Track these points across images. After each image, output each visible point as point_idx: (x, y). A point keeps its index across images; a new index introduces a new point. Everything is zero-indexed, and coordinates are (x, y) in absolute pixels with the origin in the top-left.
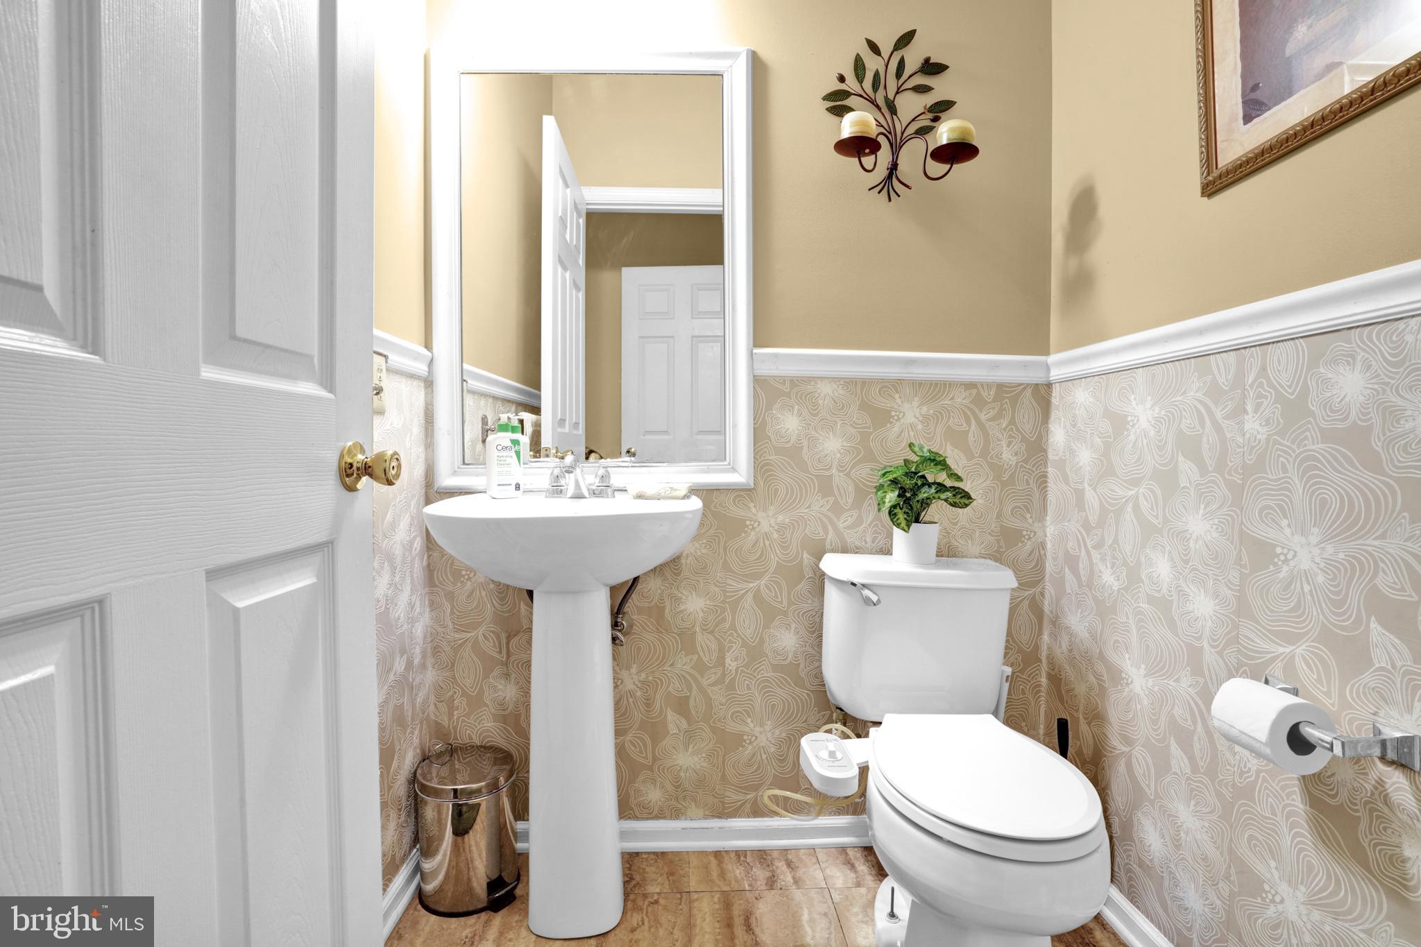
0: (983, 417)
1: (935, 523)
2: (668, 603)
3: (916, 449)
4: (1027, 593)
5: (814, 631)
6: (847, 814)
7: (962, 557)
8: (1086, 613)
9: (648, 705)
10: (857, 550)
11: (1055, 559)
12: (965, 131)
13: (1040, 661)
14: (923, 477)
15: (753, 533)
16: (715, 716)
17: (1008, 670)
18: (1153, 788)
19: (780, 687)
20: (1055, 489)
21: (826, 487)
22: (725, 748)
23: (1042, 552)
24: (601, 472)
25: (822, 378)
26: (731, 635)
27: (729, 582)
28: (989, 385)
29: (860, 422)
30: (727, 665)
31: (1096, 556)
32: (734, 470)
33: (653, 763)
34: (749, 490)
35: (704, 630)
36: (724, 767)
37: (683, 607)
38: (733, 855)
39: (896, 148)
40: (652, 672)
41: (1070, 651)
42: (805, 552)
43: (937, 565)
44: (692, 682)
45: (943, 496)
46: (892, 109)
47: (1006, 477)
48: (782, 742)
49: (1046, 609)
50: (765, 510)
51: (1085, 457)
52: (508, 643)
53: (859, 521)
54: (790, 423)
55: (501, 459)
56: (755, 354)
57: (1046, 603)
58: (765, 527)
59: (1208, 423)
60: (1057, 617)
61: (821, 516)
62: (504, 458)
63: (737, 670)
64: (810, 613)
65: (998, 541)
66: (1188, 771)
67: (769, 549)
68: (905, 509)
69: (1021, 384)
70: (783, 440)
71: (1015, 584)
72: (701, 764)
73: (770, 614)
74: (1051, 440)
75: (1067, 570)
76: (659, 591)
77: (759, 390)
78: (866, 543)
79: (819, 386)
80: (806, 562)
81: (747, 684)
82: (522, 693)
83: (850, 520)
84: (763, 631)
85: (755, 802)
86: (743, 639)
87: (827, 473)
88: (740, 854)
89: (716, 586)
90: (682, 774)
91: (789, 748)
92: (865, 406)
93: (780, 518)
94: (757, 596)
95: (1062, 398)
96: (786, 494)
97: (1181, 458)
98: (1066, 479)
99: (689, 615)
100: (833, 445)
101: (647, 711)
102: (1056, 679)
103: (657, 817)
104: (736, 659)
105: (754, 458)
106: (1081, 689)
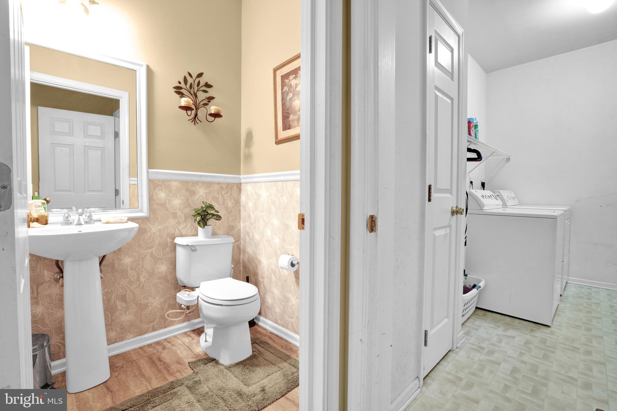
0: (223, 193)
1: (210, 225)
2: (116, 262)
3: (205, 203)
4: (236, 244)
5: (172, 264)
6: (186, 322)
7: (218, 235)
8: (252, 247)
9: (109, 301)
10: (186, 236)
11: (243, 233)
12: (219, 110)
13: (240, 263)
14: (207, 212)
15: (149, 233)
16: (137, 299)
17: (233, 266)
18: (269, 288)
19: (161, 284)
20: (243, 214)
21: (175, 216)
22: (141, 310)
23: (240, 232)
24: (88, 214)
25: (173, 180)
26: (142, 269)
27: (140, 251)
28: (224, 183)
29: (185, 194)
30: (141, 280)
31: (254, 231)
32: (142, 211)
33: (111, 322)
34: (148, 218)
35: (131, 269)
36: (141, 316)
37: (122, 262)
38: (147, 346)
39: (197, 109)
40: (111, 288)
41: (248, 258)
42: (168, 238)
43: (212, 238)
44: (127, 289)
45: (214, 217)
46: (196, 97)
47: (229, 211)
48: (162, 303)
49: (242, 248)
50: (153, 225)
51: (250, 205)
52: (37, 289)
53: (186, 226)
54: (162, 195)
55: (37, 211)
56: (149, 171)
57: (241, 246)
58: (153, 230)
59: (277, 198)
60: (245, 249)
61: (173, 226)
62: (39, 211)
63: (145, 281)
64: (171, 258)
65: (228, 229)
66: (275, 280)
67: (155, 237)
68: (202, 222)
69: (233, 183)
70: (159, 201)
71: (234, 241)
72: (132, 318)
73: (156, 260)
74: (241, 200)
75: (247, 236)
76: (112, 257)
77: (150, 183)
78: (188, 233)
79: (172, 183)
80: (168, 241)
81: (149, 286)
82: (46, 309)
83: (183, 226)
84: (154, 266)
85: (153, 326)
86: (147, 270)
87: (175, 211)
88: (149, 346)
89: (136, 253)
90: (124, 323)
91: (165, 304)
92: (187, 190)
93: (159, 227)
94: (152, 255)
95: (244, 188)
96: (161, 219)
97: (272, 206)
98: (246, 211)
99: (125, 264)
100: (177, 202)
101: (108, 303)
102: (245, 267)
103: (114, 343)
104: (144, 277)
105: (149, 207)
106: (251, 268)
